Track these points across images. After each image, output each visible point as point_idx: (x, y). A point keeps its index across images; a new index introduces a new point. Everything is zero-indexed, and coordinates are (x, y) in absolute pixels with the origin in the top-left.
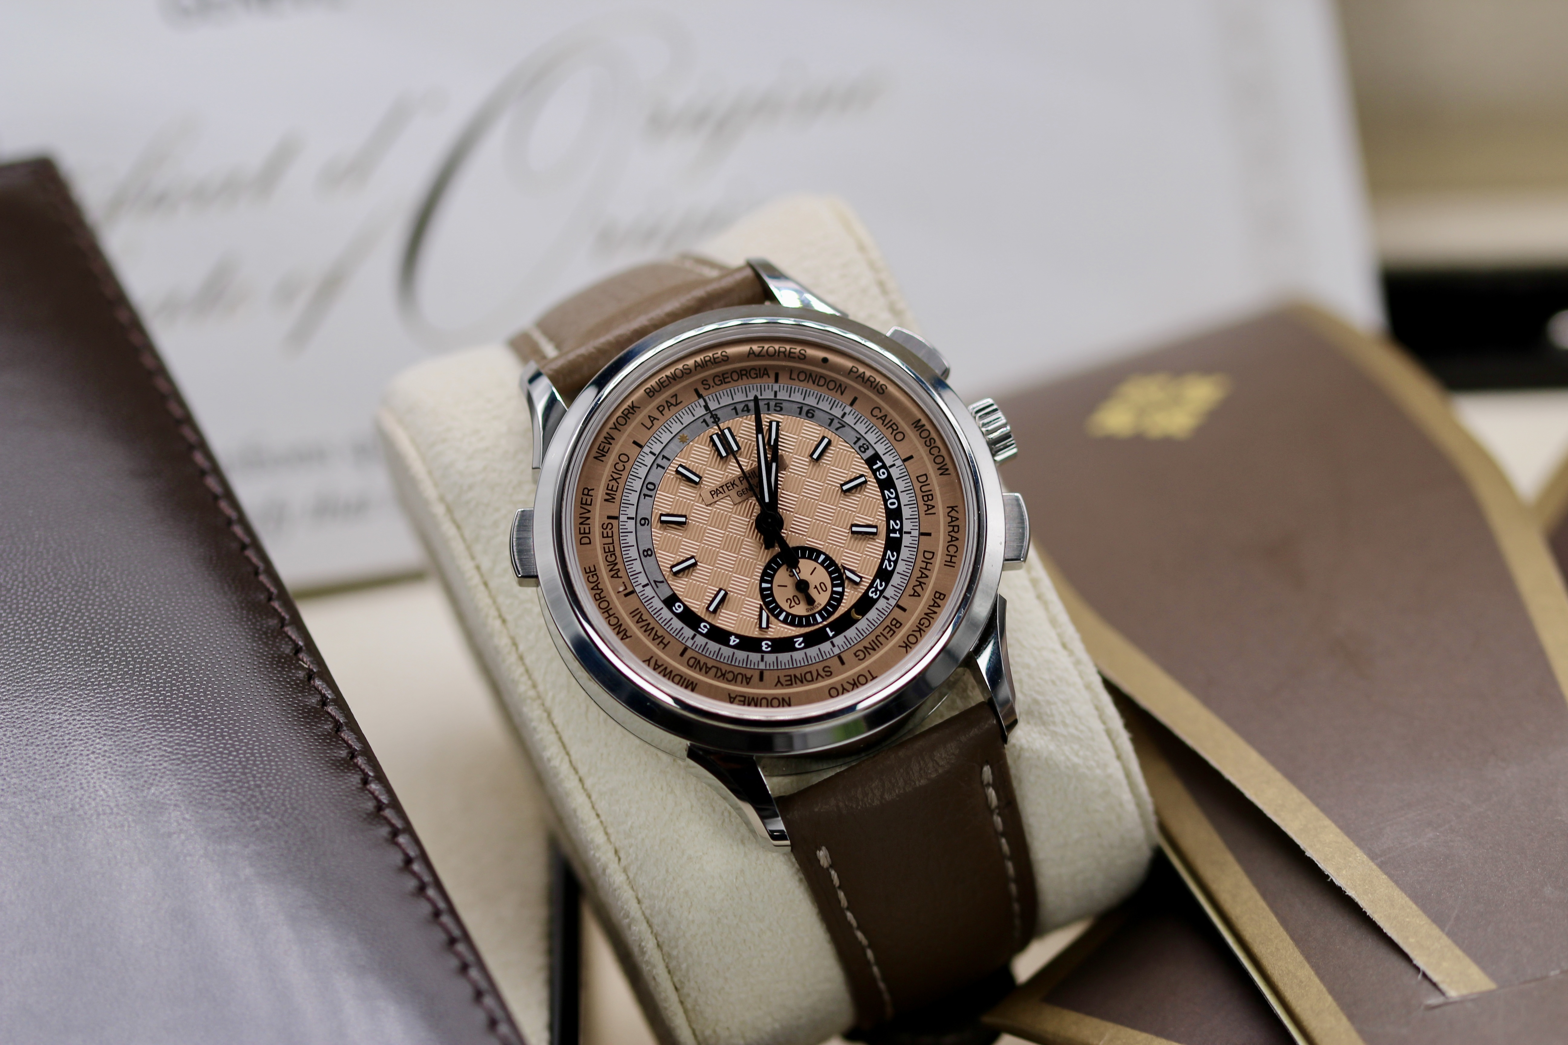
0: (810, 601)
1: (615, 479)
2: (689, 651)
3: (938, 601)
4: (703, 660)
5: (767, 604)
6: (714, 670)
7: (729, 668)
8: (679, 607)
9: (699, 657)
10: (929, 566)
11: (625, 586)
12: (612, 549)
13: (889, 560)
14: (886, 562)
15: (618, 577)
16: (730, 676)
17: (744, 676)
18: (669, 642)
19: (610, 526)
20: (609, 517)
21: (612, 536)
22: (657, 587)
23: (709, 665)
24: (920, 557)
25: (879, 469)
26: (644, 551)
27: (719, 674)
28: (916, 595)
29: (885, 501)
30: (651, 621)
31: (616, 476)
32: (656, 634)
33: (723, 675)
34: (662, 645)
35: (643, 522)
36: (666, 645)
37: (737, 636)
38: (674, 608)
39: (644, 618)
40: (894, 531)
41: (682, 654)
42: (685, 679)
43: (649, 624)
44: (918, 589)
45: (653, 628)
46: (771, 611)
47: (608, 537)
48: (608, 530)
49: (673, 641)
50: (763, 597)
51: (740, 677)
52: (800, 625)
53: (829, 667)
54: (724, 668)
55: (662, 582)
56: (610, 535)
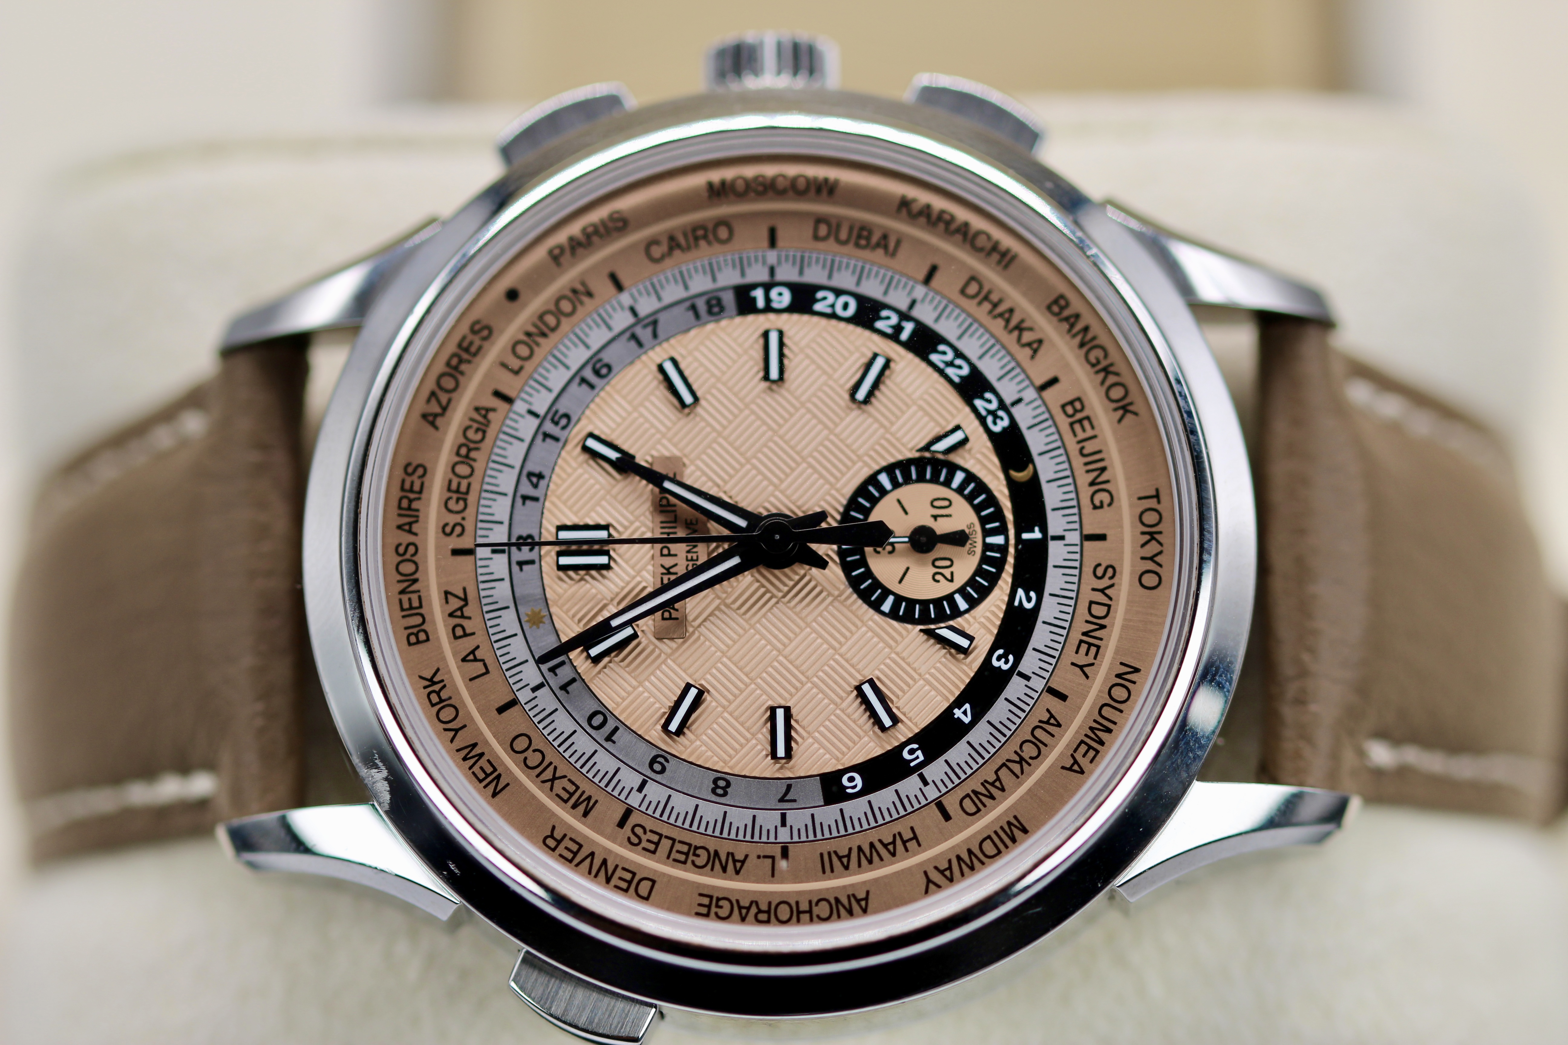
0: (959, 539)
1: (554, 778)
2: (947, 802)
3: (1066, 313)
4: (975, 784)
5: (924, 619)
6: (1004, 772)
7: (1014, 745)
8: (851, 779)
9: (967, 789)
10: (994, 297)
11: (765, 857)
12: (685, 848)
13: (950, 364)
14: (950, 371)
15: (743, 862)
16: (1029, 751)
17: (1041, 725)
18: (912, 829)
19: (639, 831)
20: (621, 824)
21: (661, 835)
22: (795, 801)
23: (992, 778)
24: (970, 305)
25: (768, 300)
26: (714, 791)
27: (1016, 768)
28: (1036, 346)
29: (833, 316)
30: (855, 842)
31: (548, 774)
32: (885, 846)
33: (1021, 761)
34: (912, 845)
35: (657, 767)
36: (915, 837)
37: (958, 703)
38: (849, 791)
39: (844, 852)
40: (898, 329)
41: (947, 817)
42: (996, 832)
43: (860, 849)
44: (1027, 337)
45: (872, 845)
46: (942, 617)
47: (657, 844)
48: (644, 838)
49: (912, 820)
50: (908, 619)
51: (1039, 733)
52: (993, 579)
53: (1099, 565)
54: (1009, 753)
55: (789, 787)
56: (655, 838)
